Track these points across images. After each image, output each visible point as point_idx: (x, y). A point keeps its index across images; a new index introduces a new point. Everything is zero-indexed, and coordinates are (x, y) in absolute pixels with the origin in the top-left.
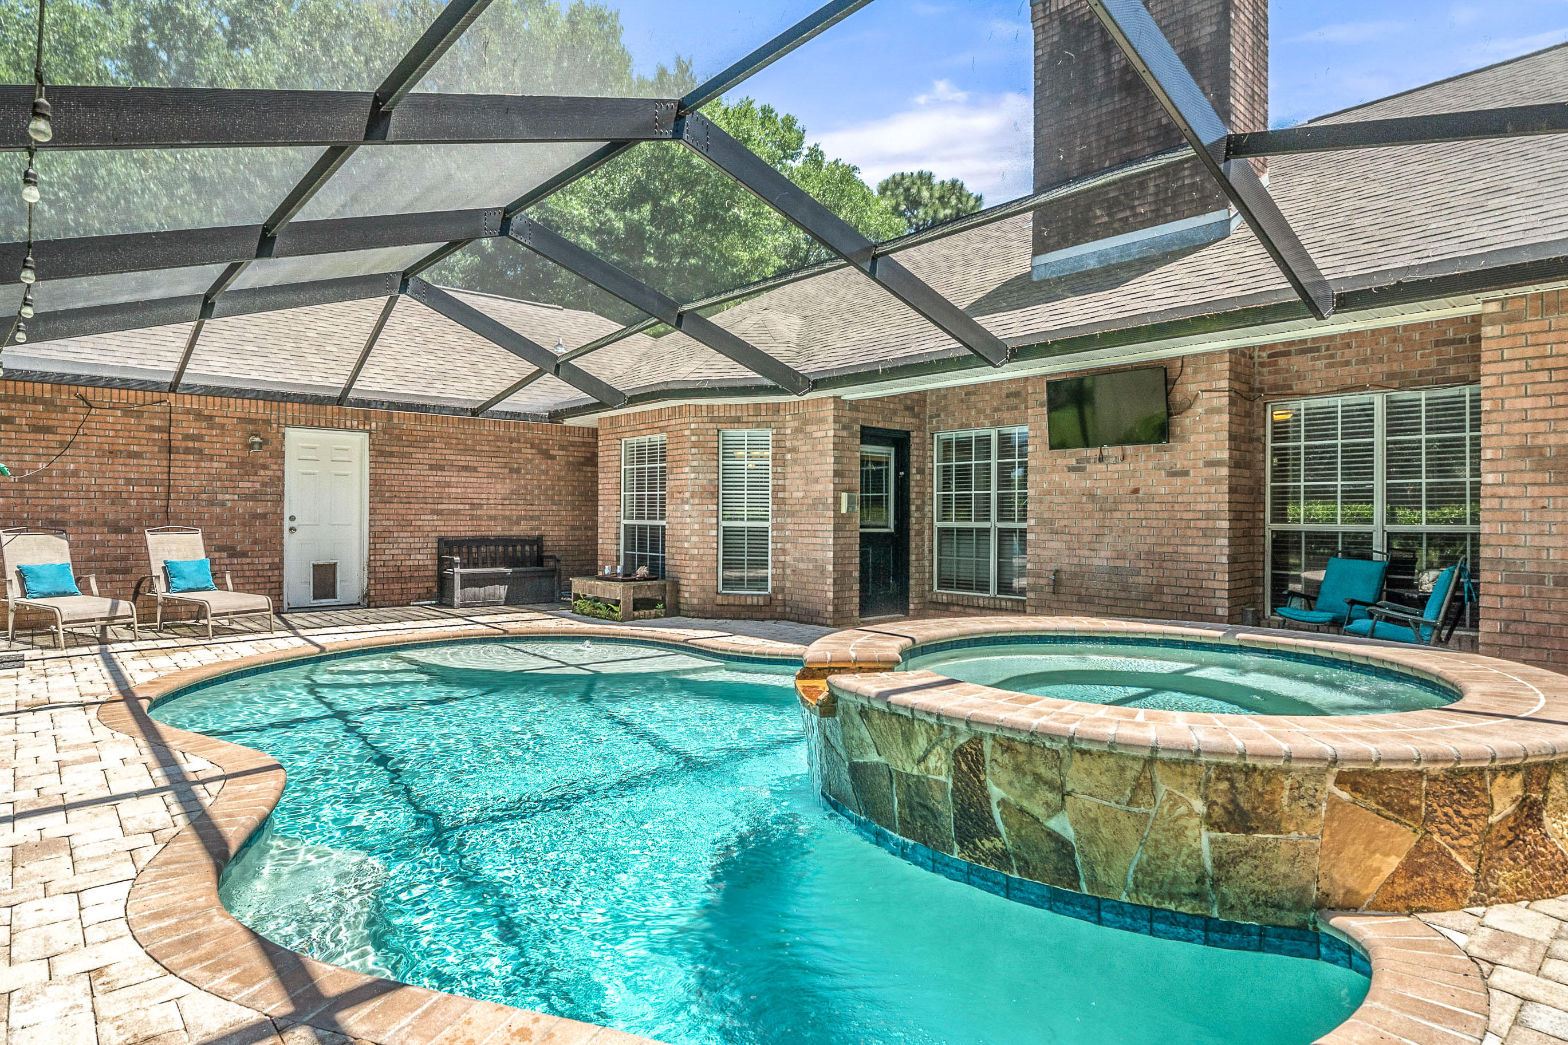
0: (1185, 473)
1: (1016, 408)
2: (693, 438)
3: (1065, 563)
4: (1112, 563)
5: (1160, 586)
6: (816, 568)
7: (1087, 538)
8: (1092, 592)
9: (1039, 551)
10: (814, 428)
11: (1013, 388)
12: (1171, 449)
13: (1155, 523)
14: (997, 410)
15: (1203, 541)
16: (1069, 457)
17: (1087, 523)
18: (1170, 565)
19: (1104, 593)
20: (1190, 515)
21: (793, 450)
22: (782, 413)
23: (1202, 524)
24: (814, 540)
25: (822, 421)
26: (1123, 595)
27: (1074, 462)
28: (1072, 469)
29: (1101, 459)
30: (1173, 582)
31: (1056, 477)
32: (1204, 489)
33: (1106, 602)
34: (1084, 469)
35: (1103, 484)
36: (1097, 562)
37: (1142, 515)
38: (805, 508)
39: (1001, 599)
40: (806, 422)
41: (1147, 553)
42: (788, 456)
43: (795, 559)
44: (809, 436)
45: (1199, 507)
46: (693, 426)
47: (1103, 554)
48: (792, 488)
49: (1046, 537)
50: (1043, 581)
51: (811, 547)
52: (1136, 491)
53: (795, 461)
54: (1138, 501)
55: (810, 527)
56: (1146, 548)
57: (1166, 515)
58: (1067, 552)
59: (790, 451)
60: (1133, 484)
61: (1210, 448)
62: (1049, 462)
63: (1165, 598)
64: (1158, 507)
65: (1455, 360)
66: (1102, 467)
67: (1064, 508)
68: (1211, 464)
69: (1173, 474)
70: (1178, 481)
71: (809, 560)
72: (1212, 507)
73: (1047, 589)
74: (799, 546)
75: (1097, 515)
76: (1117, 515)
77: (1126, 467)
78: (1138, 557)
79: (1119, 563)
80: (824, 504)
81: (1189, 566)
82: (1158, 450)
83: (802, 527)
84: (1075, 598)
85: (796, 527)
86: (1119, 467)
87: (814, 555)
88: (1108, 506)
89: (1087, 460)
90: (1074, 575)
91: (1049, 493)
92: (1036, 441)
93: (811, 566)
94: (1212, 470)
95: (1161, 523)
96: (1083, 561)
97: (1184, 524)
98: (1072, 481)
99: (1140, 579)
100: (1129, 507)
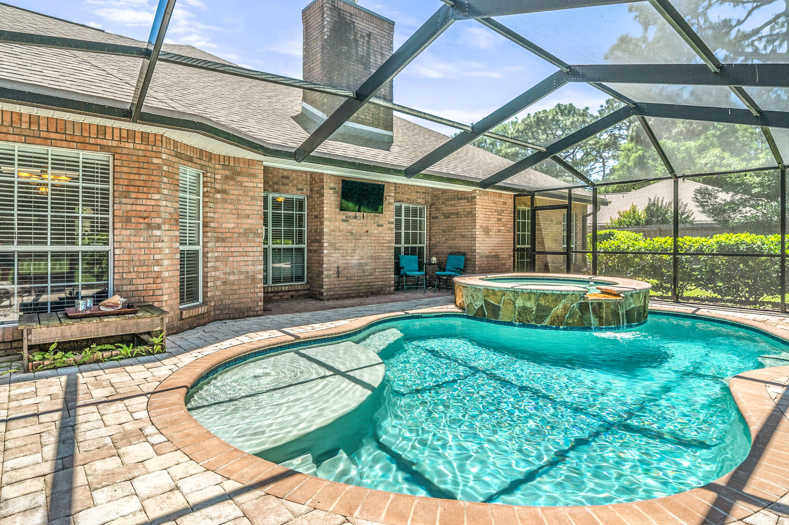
0: (382, 226)
1: (287, 185)
2: (165, 168)
3: (341, 263)
4: (359, 261)
5: (375, 269)
6: (247, 278)
7: (349, 251)
8: (352, 275)
9: (329, 258)
10: (246, 179)
11: (285, 173)
12: (378, 216)
13: (373, 245)
14: (276, 183)
15: (387, 251)
16: (343, 215)
17: (350, 245)
18: (377, 260)
19: (356, 275)
20: (384, 242)
21: (223, 192)
22: (213, 162)
23: (387, 245)
24: (245, 258)
25: (253, 175)
26: (363, 274)
27: (344, 218)
28: (343, 220)
29: (355, 217)
30: (379, 267)
31: (337, 224)
32: (388, 232)
33: (357, 278)
34: (347, 221)
35: (356, 228)
36: (354, 262)
37: (369, 241)
38: (236, 235)
40: (239, 174)
41: (371, 256)
42: (218, 196)
43: (225, 274)
44: (240, 184)
45: (387, 238)
46: (164, 156)
47: (356, 258)
48: (221, 220)
49: (332, 251)
50: (331, 272)
51: (243, 263)
52: (367, 232)
53: (224, 200)
54: (368, 236)
55: (241, 249)
56: (370, 254)
57: (377, 241)
58: (341, 258)
59: (219, 192)
60: (365, 229)
61: (389, 217)
62: (334, 216)
63: (377, 274)
64: (374, 238)
65: (419, 198)
66: (354, 220)
67: (340, 238)
68: (390, 223)
69: (379, 226)
70: (380, 228)
71: (240, 273)
72: (390, 238)
73: (333, 276)
74: (229, 263)
75: (354, 241)
76: (361, 241)
77: (364, 221)
78: (368, 258)
79: (362, 261)
80: (255, 233)
81: (384, 260)
82: (374, 216)
83: (233, 249)
84: (345, 279)
85: (227, 249)
86: (361, 221)
87: (243, 269)
88: (357, 238)
89: (350, 217)
90: (345, 268)
91: (334, 231)
92: (328, 205)
93: (242, 277)
94: (390, 225)
95: (376, 245)
96: (348, 261)
97: (382, 245)
98: (344, 226)
99: (369, 267)
100: (365, 238)
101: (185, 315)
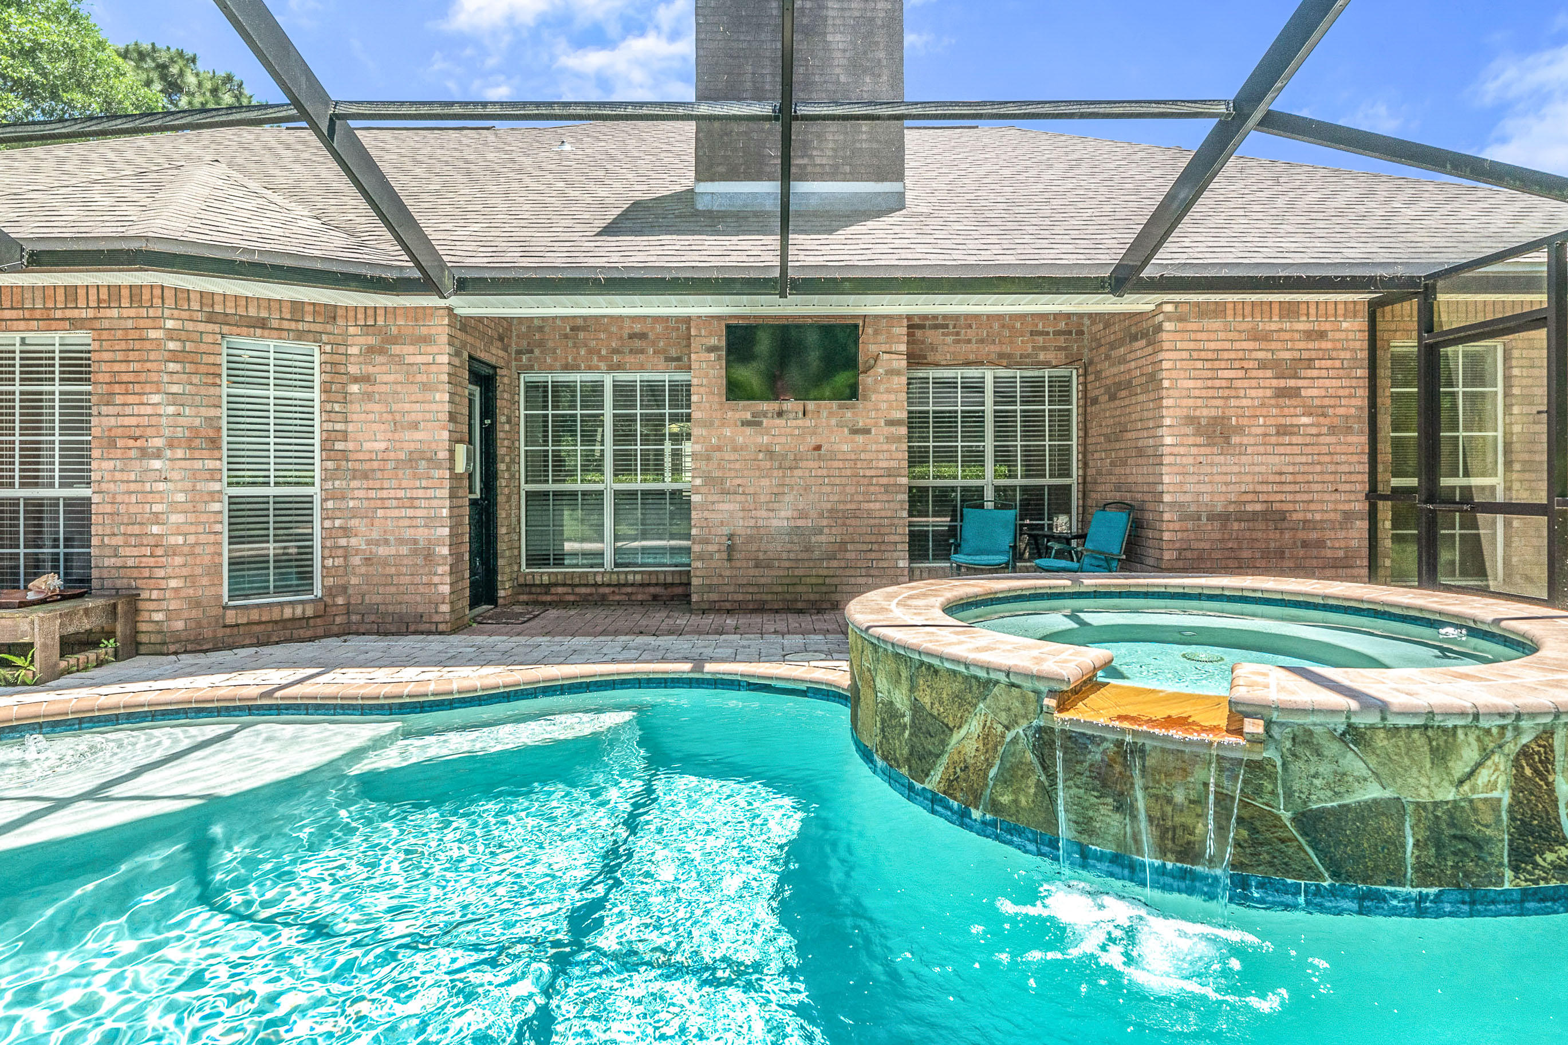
0: (866, 431)
1: (642, 352)
2: (171, 345)
3: (741, 525)
4: (792, 523)
5: (844, 543)
6: (415, 552)
7: (763, 498)
8: (771, 555)
9: (706, 514)
10: (411, 349)
11: (637, 328)
12: (853, 407)
13: (838, 481)
14: (616, 351)
15: (885, 498)
16: (744, 410)
17: (765, 482)
18: (853, 522)
19: (784, 555)
20: (872, 473)
21: (364, 379)
22: (340, 322)
23: (884, 481)
24: (410, 513)
25: (427, 340)
26: (805, 555)
27: (748, 416)
28: (745, 423)
29: (780, 414)
30: (857, 538)
31: (728, 432)
32: (885, 447)
33: (787, 564)
34: (759, 424)
35: (783, 440)
36: (775, 523)
37: (825, 472)
38: (390, 465)
39: (618, 573)
40: (395, 340)
41: (830, 511)
42: (354, 388)
43: (368, 543)
44: (399, 360)
45: (882, 464)
46: (170, 324)
47: (783, 514)
48: (360, 436)
49: (715, 498)
50: (711, 548)
51: (407, 522)
52: (818, 448)
53: (368, 397)
54: (820, 458)
55: (401, 494)
56: (829, 506)
57: (849, 472)
58: (741, 514)
59: (356, 380)
60: (813, 441)
61: (890, 408)
62: (719, 414)
63: (848, 555)
64: (840, 464)
65: (1044, 348)
66: (778, 421)
67: (737, 466)
68: (891, 423)
69: (855, 431)
70: (860, 439)
71: (401, 541)
72: (894, 464)
73: (717, 556)
74: (376, 522)
75: (775, 473)
76: (798, 473)
77: (808, 423)
78: (821, 516)
79: (800, 523)
80: (430, 460)
81: (872, 522)
82: (840, 407)
83: (384, 494)
84: (751, 564)
85: (372, 494)
86: (800, 422)
87: (408, 533)
88: (787, 464)
89: (765, 414)
90: (750, 539)
91: (719, 449)
92: (702, 390)
93: (404, 550)
94: (893, 429)
95: (844, 481)
96: (760, 523)
97: (866, 481)
98: (746, 436)
99: (823, 538)
100: (811, 464)
101: (231, 617)
